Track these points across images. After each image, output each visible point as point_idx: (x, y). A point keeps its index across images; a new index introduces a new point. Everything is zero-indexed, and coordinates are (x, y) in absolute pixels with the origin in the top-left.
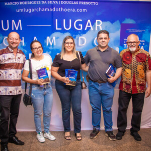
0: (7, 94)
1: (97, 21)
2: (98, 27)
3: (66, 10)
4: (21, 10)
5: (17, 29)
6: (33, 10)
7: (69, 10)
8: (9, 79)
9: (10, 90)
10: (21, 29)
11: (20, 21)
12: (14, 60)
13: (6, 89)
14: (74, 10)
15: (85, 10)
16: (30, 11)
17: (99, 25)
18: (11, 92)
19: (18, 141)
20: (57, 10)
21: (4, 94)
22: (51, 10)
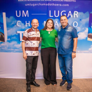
0: (32, 56)
1: (75, 12)
2: (75, 15)
3: (56, 5)
4: (28, 5)
5: (25, 16)
6: (36, 5)
7: (57, 5)
8: (33, 47)
9: (33, 53)
10: (28, 16)
11: (27, 11)
12: (36, 35)
13: (31, 53)
14: (61, 5)
15: (68, 5)
16: (34, 5)
17: (76, 14)
18: (34, 54)
19: (36, 84)
20: (51, 5)
21: (30, 55)
22: (47, 5)
